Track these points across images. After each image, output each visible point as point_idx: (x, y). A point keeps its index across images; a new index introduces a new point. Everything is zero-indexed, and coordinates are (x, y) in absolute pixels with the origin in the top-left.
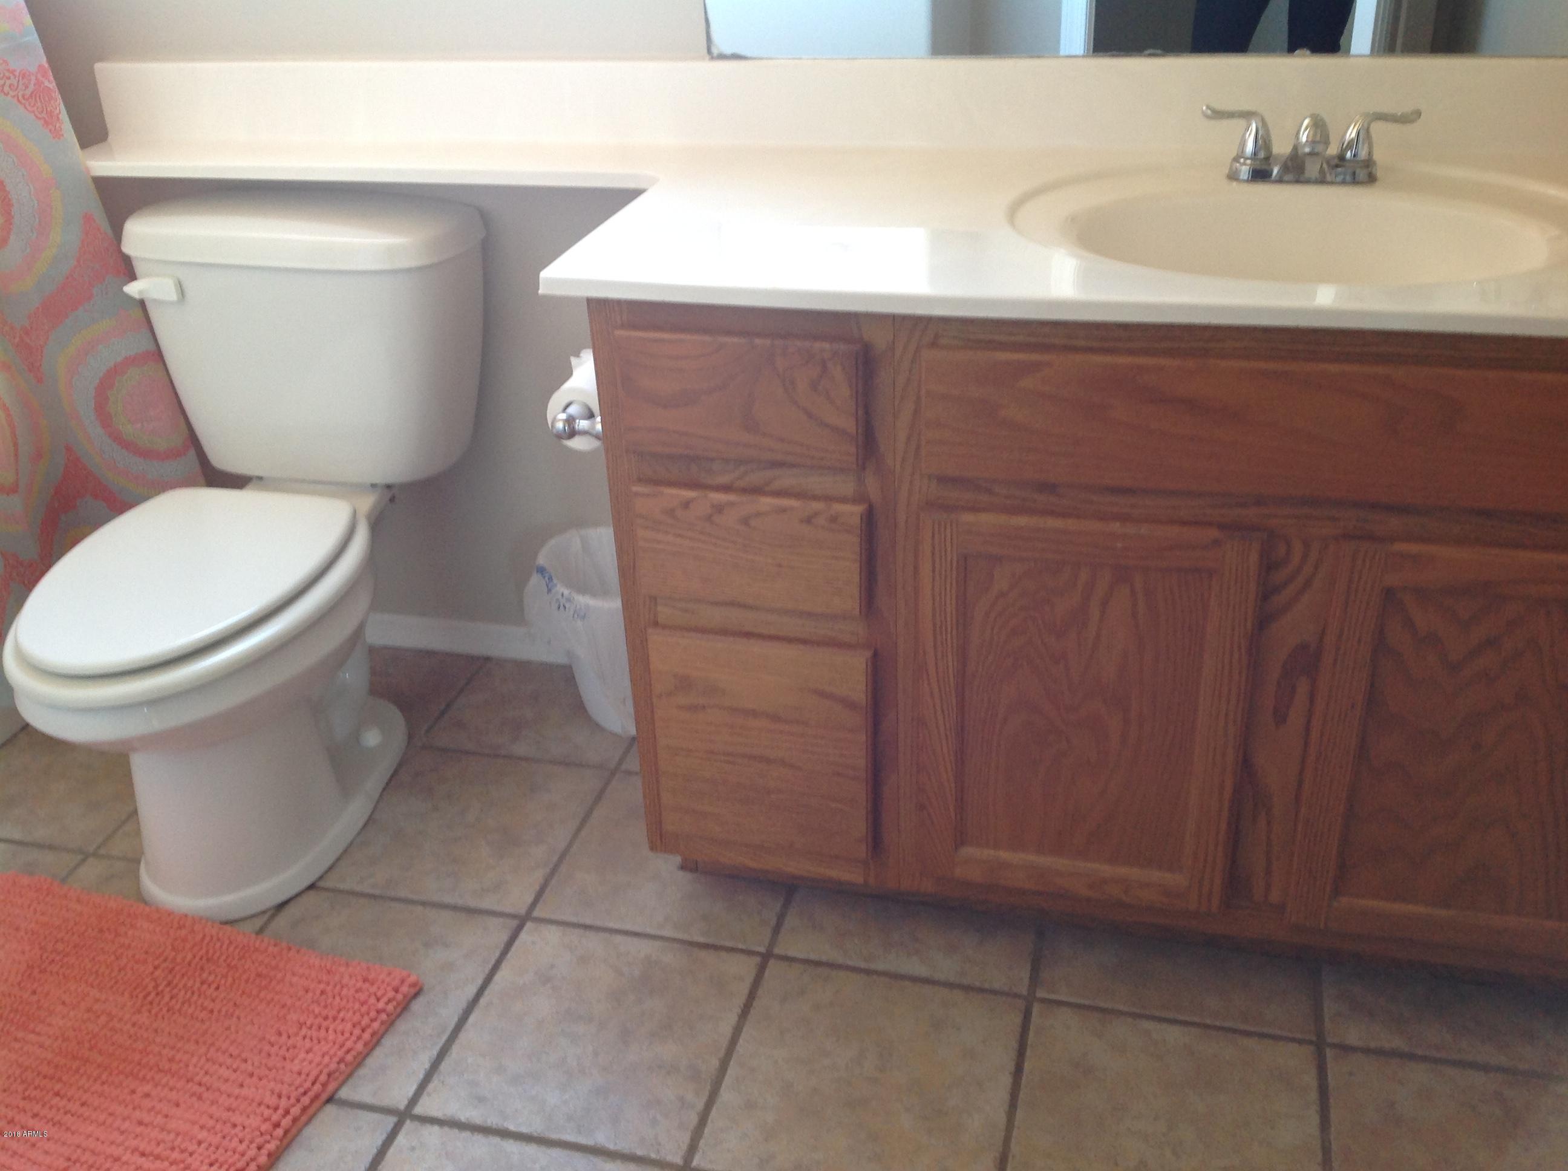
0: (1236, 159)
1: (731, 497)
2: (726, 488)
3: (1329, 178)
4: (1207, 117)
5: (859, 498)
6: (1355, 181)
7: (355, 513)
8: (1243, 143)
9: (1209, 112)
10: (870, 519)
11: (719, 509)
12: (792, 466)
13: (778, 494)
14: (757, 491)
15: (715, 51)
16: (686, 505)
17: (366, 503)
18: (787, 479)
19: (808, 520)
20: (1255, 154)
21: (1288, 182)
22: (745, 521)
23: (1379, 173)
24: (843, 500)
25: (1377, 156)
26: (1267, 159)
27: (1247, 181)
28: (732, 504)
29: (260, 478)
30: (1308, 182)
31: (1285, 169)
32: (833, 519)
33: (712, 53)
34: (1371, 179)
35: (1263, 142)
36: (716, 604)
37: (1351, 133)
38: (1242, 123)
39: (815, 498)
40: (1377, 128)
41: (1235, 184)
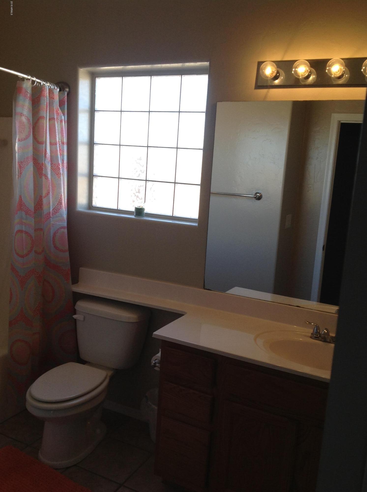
0: (312, 334)
2: (182, 386)
3: (332, 342)
5: (211, 394)
7: (107, 375)
8: (314, 330)
10: (213, 400)
11: (181, 390)
13: (194, 389)
14: (190, 388)
16: (174, 387)
17: (110, 373)
18: (196, 387)
20: (316, 333)
21: (322, 341)
22: (186, 394)
24: (208, 394)
27: (314, 339)
29: (89, 362)
30: (327, 342)
31: (322, 338)
32: (205, 398)
33: (204, 288)
35: (318, 331)
39: (202, 392)
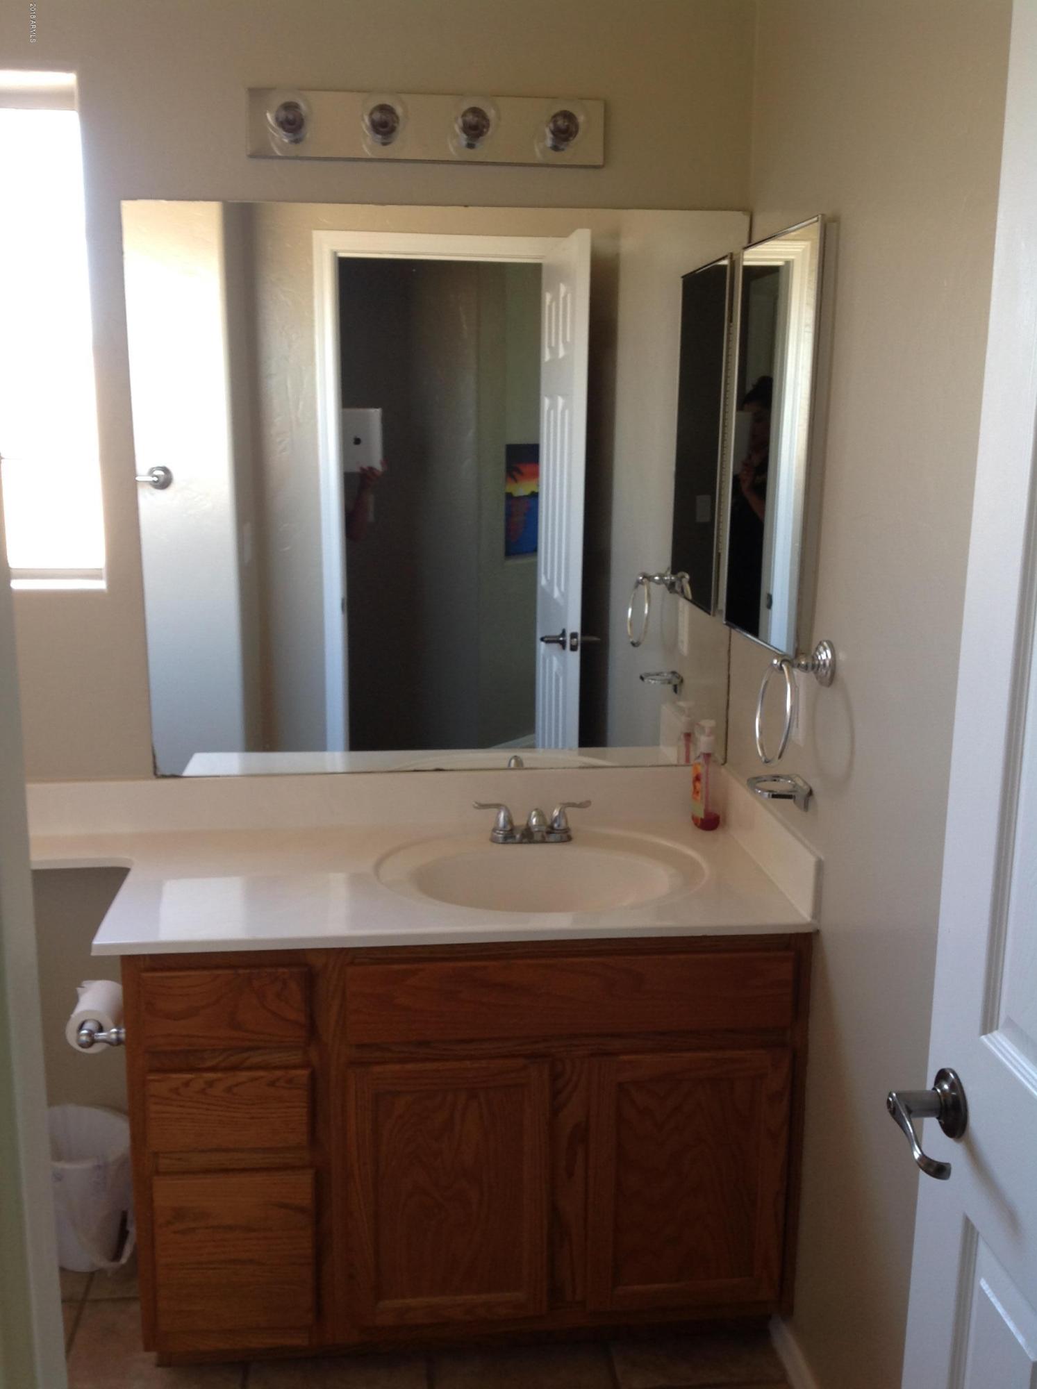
0: (494, 830)
1: (219, 1075)
2: (212, 1069)
3: (547, 839)
4: (475, 807)
5: (306, 1065)
6: (561, 841)
8: (498, 820)
9: (476, 805)
10: (313, 1078)
11: (210, 1084)
12: (259, 1048)
13: (250, 1068)
14: (234, 1068)
15: (159, 773)
16: (187, 1084)
18: (256, 1058)
19: (272, 1084)
20: (505, 827)
21: (525, 843)
22: (229, 1090)
23: (573, 834)
24: (295, 1067)
25: (571, 825)
26: (511, 830)
27: (502, 843)
28: (219, 1080)
30: (537, 842)
31: (523, 836)
32: (290, 1081)
33: (157, 774)
34: (569, 839)
35: (509, 820)
36: (202, 1151)
37: (556, 813)
38: (495, 810)
39: (276, 1068)
40: (569, 810)
41: (495, 845)
